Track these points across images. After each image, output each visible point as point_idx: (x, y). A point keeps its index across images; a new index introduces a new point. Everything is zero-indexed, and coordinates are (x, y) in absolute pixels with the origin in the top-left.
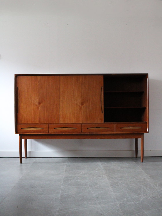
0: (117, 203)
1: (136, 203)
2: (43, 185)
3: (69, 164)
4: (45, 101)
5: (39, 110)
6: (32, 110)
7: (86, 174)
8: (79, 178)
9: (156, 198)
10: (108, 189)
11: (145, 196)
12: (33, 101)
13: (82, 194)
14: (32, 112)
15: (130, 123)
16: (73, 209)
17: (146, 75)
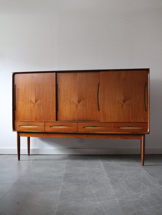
0: (116, 199)
1: (135, 200)
2: (44, 182)
3: (70, 161)
4: (41, 98)
5: (35, 108)
6: (29, 108)
7: (86, 171)
8: (79, 174)
9: (155, 195)
10: (108, 186)
11: (144, 193)
12: (30, 99)
13: (81, 191)
14: (29, 110)
15: (129, 122)
16: (73, 205)
17: (147, 70)
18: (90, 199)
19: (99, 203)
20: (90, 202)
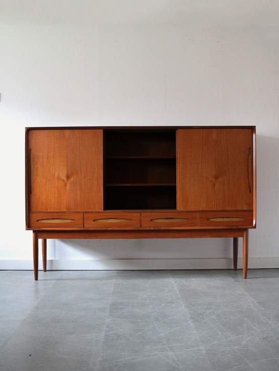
0: (202, 348)
1: (235, 348)
2: (75, 318)
3: (120, 281)
4: (77, 173)
5: (67, 189)
6: (56, 190)
7: (148, 299)
8: (136, 305)
9: (269, 339)
10: (187, 324)
11: (249, 336)
12: (56, 174)
13: (141, 333)
14: (55, 192)
15: (224, 211)
16: (126, 359)
17: (252, 129)
18: (156, 347)
19: (171, 353)
20: (156, 353)
